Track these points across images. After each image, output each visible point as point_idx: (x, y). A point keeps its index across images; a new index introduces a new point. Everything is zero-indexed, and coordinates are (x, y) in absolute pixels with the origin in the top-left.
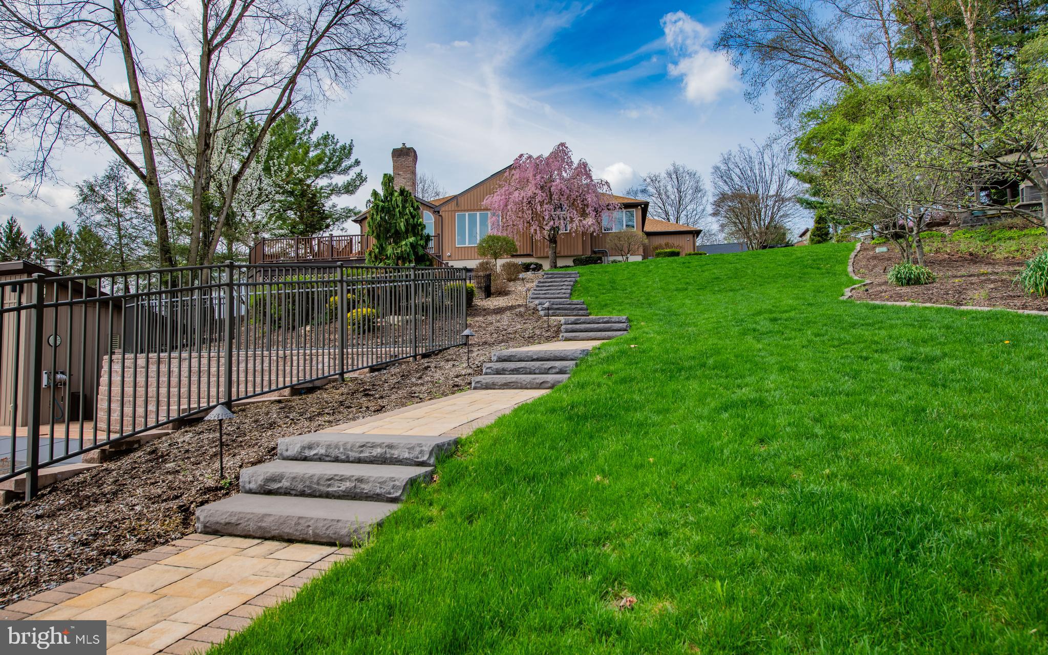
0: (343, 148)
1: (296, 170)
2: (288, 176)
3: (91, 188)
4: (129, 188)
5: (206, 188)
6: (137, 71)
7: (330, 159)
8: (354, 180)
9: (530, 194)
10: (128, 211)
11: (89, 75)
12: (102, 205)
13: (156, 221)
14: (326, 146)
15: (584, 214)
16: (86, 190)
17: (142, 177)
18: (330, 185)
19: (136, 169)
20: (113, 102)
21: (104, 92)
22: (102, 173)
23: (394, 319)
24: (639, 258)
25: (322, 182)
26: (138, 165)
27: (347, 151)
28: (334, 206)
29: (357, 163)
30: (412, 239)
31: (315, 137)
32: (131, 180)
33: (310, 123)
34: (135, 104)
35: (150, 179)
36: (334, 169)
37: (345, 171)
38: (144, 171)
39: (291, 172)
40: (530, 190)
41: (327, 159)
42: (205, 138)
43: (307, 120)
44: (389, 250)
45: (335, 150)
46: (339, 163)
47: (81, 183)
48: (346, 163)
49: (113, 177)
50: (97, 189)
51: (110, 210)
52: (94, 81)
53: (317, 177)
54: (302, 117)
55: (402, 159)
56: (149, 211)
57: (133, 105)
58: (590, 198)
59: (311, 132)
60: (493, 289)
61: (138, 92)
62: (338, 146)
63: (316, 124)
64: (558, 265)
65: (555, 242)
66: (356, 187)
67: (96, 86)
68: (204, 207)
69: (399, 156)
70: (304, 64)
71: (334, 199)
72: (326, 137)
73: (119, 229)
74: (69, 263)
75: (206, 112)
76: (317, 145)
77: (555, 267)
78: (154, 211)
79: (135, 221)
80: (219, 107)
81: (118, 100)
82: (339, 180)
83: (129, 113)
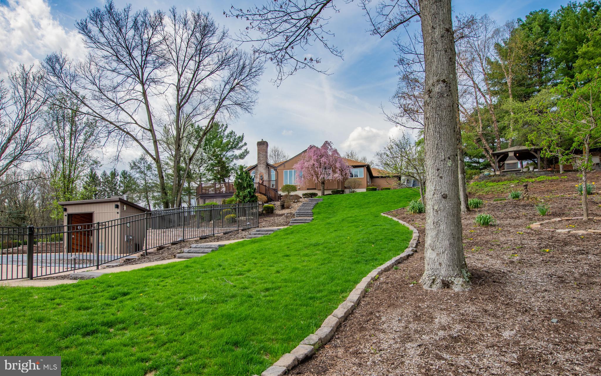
0: (240, 137)
1: (217, 150)
2: (213, 153)
3: (134, 163)
4: (149, 163)
5: (178, 162)
6: (152, 116)
7: (233, 143)
8: (243, 153)
9: (311, 164)
10: (149, 173)
11: (133, 119)
12: (138, 170)
13: (160, 177)
14: (231, 137)
15: (334, 172)
16: (132, 165)
17: (154, 159)
18: (233, 155)
19: (152, 156)
20: (143, 129)
21: (139, 126)
22: (138, 158)
23: (243, 218)
24: (364, 190)
25: (229, 154)
26: (153, 154)
27: (241, 139)
28: (235, 164)
29: (245, 144)
30: (249, 190)
31: (226, 133)
32: (149, 159)
33: (224, 127)
34: (152, 130)
35: (157, 160)
36: (235, 147)
37: (240, 148)
38: (155, 157)
39: (215, 151)
40: (312, 162)
41: (231, 143)
42: (178, 140)
43: (223, 125)
44: (241, 194)
45: (235, 139)
46: (237, 144)
47: (131, 162)
48: (241, 144)
49: (142, 159)
50: (137, 164)
51: (141, 172)
52: (135, 121)
53: (227, 152)
54: (220, 124)
55: (261, 146)
56: (157, 173)
57: (150, 130)
58: (338, 165)
59: (224, 131)
60: (285, 206)
61: (152, 125)
62: (237, 137)
63: (227, 127)
64: (325, 193)
65: (324, 184)
66: (245, 156)
67: (136, 123)
68: (178, 169)
69: (260, 145)
70: (218, 110)
71: (235, 161)
72: (231, 133)
73: (145, 180)
74: (118, 188)
75: (178, 129)
76: (227, 136)
77: (324, 194)
78: (159, 173)
79: (151, 177)
80: (184, 127)
81: (144, 128)
82: (237, 152)
83: (149, 133)
